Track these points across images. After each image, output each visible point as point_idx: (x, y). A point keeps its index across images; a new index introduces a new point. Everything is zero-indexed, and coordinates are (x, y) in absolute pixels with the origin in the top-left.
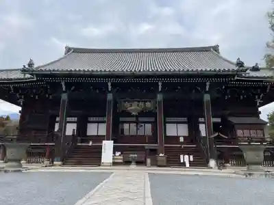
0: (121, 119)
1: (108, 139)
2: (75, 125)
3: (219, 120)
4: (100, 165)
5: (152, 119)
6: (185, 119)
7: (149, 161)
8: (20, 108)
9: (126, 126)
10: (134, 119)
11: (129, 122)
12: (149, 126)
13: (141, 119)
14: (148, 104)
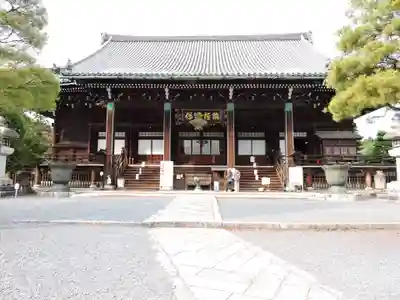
0: (181, 134)
1: (167, 159)
2: (123, 141)
3: (304, 135)
4: (158, 189)
5: (222, 135)
6: (262, 134)
7: (216, 184)
9: (187, 144)
10: (197, 134)
11: (191, 139)
12: (216, 143)
13: (205, 135)
14: (216, 116)
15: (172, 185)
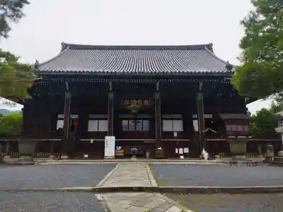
1: (110, 135)
3: (210, 116)
4: (103, 158)
5: (150, 116)
6: (180, 116)
7: (148, 154)
9: (125, 123)
11: (129, 119)
12: (146, 123)
13: (140, 116)
14: (146, 102)
15: (114, 155)
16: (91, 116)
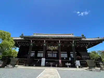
0: (48, 52)
1: (44, 58)
2: (34, 53)
4: (41, 66)
5: (57, 52)
6: (66, 52)
7: (56, 65)
8: (19, 48)
9: (49, 54)
10: (51, 52)
12: (56, 54)
13: (53, 52)
14: (56, 48)
15: (44, 65)
16: (38, 52)
